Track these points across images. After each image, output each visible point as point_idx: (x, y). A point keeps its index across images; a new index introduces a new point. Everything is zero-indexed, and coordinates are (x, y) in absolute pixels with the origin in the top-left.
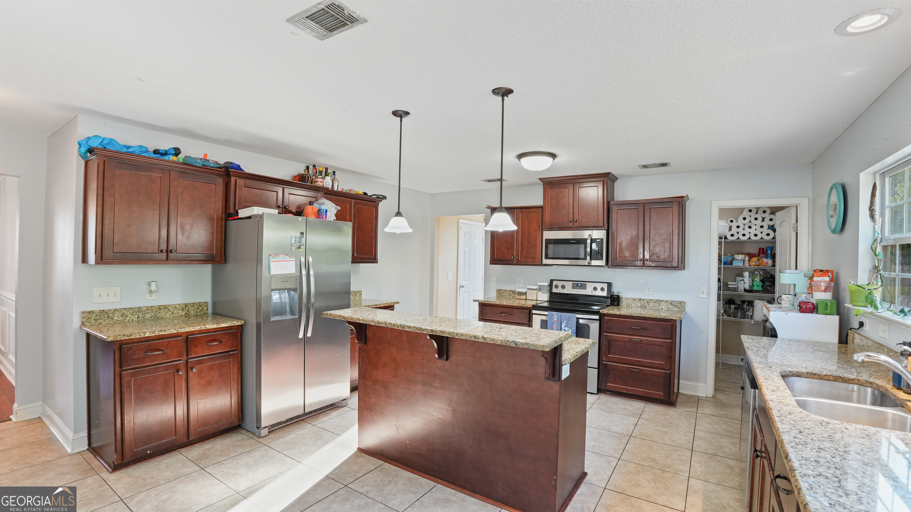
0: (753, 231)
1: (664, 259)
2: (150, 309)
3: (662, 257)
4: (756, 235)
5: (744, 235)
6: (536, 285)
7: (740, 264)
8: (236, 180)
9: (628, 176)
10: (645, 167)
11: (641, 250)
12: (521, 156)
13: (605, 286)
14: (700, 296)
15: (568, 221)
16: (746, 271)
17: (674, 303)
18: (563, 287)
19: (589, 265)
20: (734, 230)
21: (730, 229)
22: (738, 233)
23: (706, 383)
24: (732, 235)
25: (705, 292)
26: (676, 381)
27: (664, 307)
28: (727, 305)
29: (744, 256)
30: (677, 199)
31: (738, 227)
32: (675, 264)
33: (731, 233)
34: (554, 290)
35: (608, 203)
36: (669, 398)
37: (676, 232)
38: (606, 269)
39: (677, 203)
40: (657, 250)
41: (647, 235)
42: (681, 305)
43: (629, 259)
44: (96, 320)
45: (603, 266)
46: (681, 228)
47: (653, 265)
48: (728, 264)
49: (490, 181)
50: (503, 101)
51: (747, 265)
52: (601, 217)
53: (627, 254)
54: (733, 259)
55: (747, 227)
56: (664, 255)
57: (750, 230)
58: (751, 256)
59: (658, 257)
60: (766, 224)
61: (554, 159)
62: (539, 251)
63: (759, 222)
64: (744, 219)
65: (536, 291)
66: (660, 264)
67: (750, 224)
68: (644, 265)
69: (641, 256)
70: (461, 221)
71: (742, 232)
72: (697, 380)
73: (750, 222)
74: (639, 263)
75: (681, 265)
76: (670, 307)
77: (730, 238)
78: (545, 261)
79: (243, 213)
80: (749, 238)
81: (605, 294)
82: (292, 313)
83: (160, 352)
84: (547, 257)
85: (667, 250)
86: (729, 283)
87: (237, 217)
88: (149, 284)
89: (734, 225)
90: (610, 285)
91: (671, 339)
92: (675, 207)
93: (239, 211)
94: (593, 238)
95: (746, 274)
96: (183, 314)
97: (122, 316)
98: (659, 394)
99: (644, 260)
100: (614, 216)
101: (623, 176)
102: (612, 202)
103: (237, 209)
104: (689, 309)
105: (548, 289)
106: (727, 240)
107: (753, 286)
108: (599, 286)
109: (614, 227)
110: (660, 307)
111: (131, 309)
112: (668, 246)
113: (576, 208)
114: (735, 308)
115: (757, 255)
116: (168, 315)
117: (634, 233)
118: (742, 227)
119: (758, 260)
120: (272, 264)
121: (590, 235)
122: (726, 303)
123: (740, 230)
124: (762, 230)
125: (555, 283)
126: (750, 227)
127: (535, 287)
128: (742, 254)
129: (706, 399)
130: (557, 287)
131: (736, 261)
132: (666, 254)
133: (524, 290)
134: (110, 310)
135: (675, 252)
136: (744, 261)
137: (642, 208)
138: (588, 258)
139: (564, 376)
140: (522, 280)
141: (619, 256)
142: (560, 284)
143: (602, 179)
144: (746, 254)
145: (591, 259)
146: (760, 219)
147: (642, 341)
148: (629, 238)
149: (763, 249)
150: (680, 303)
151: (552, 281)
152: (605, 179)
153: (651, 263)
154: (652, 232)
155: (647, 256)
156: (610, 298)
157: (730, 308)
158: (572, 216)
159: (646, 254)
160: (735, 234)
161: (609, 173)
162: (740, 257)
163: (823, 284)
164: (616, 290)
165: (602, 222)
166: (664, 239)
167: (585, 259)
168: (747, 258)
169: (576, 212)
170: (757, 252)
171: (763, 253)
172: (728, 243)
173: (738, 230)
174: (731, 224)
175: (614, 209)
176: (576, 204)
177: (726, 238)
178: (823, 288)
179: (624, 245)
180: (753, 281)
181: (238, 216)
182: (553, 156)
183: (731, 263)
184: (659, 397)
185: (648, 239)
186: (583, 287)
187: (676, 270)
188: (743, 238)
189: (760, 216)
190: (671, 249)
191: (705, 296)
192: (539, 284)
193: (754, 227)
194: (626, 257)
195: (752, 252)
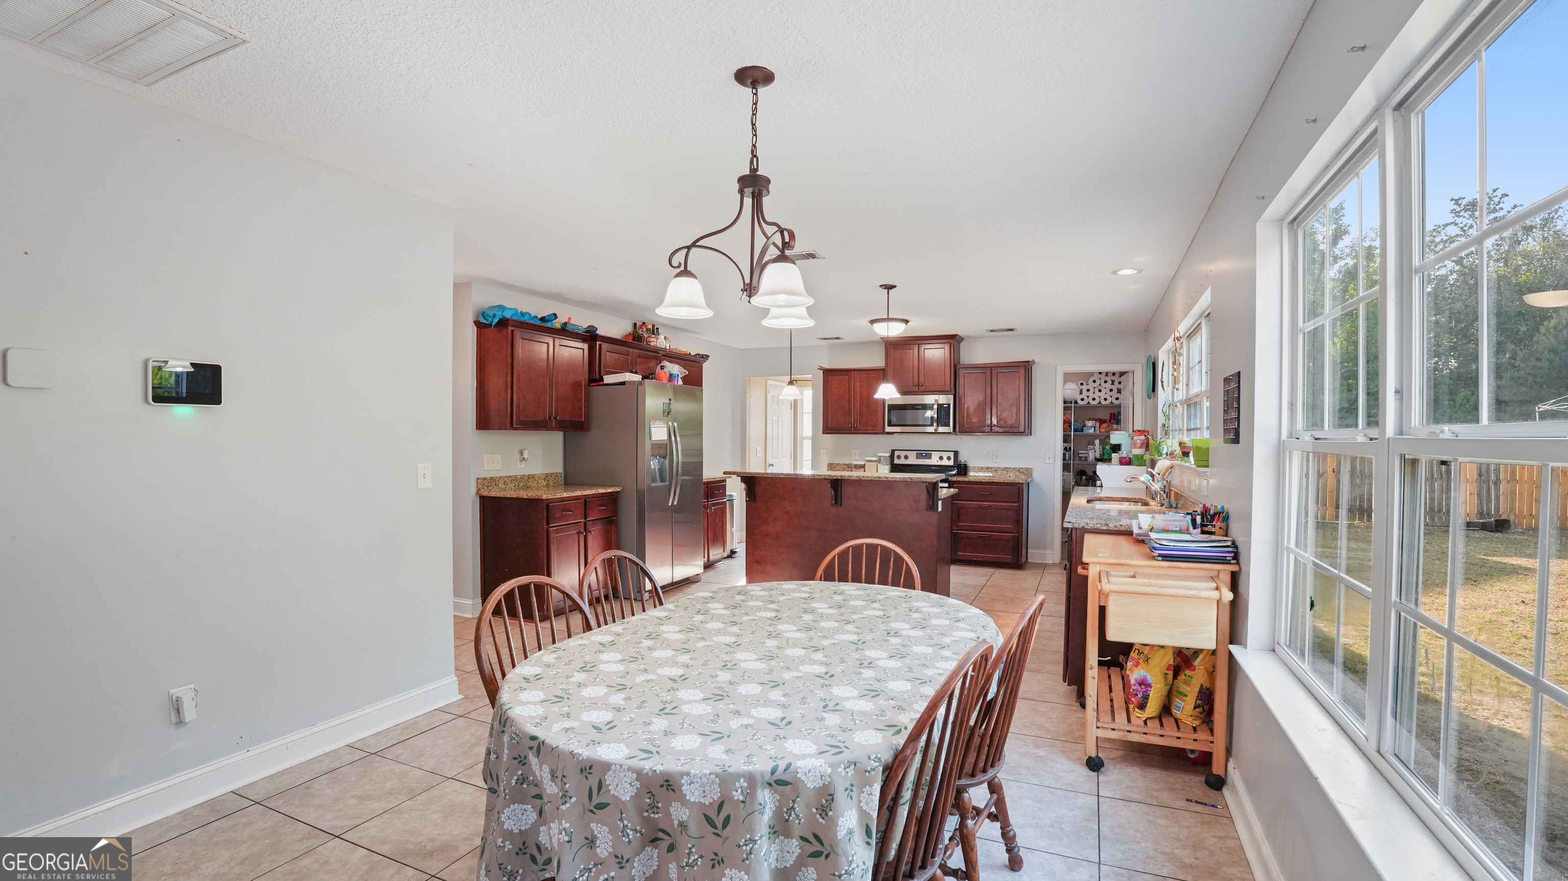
0: (1102, 394)
1: (1011, 424)
2: (523, 477)
3: (1009, 422)
4: (1105, 399)
5: (1094, 399)
6: (876, 456)
7: (1092, 431)
8: (600, 345)
9: (975, 338)
10: (992, 331)
11: (988, 416)
12: (873, 322)
13: (952, 455)
14: (1047, 462)
15: (913, 385)
16: (1097, 439)
17: (1021, 470)
18: (906, 457)
19: (936, 433)
20: (1085, 393)
21: (1081, 393)
22: (1088, 397)
23: (1053, 549)
24: (1082, 399)
25: (1051, 458)
26: (1024, 550)
27: (1011, 475)
28: (1078, 477)
29: (1094, 422)
30: (1023, 364)
31: (1088, 390)
32: (1022, 430)
33: (1082, 396)
34: (896, 461)
35: (955, 366)
36: (1018, 561)
37: (1022, 397)
38: (953, 437)
39: (1023, 368)
40: (1005, 415)
41: (994, 400)
42: (1028, 472)
43: (977, 425)
44: (488, 486)
45: (950, 433)
46: (1027, 393)
47: (1001, 431)
48: (1079, 431)
49: (825, 339)
50: (888, 293)
51: (1098, 432)
52: (949, 381)
53: (974, 420)
54: (1084, 426)
55: (1097, 390)
56: (1011, 421)
57: (1099, 394)
58: (1102, 422)
59: (1005, 422)
60: (1114, 388)
61: (907, 324)
62: (880, 417)
63: (1109, 385)
64: (1094, 381)
65: (876, 463)
66: (1007, 429)
67: (1100, 388)
68: (991, 431)
69: (989, 421)
70: (769, 382)
71: (1092, 396)
72: (1044, 548)
73: (1100, 385)
74: (988, 429)
75: (1027, 431)
76: (1017, 474)
77: (1080, 403)
78: (888, 429)
79: (608, 379)
80: (1100, 403)
81: (951, 463)
82: (663, 480)
83: (571, 513)
84: (890, 425)
85: (1014, 415)
86: (1080, 452)
87: (602, 383)
88: (521, 453)
89: (1085, 387)
90: (956, 453)
91: (1018, 502)
92: (1022, 372)
93: (604, 377)
94: (940, 403)
95: (1097, 442)
96: (545, 484)
97: (504, 483)
98: (1007, 558)
99: (991, 426)
100: (961, 380)
101: (969, 337)
102: (958, 366)
103: (602, 374)
104: (1036, 475)
105: (889, 460)
106: (1077, 405)
107: (1104, 454)
108: (945, 455)
109: (961, 391)
110: (1008, 475)
111: (510, 477)
112: (1015, 411)
113: (921, 371)
114: (1086, 479)
115: (1108, 421)
116: (534, 485)
117: (981, 398)
118: (1092, 390)
119: (1108, 426)
120: (653, 430)
121: (936, 400)
122: (1077, 475)
123: (1090, 394)
124: (1111, 393)
125: (897, 453)
126: (1100, 391)
127: (875, 459)
128: (1093, 419)
129: (1054, 565)
130: (899, 457)
131: (1086, 428)
132: (1013, 419)
133: (862, 463)
134: (496, 477)
135: (1022, 417)
136: (1095, 428)
137: (989, 372)
138: (935, 424)
139: (940, 509)
140: (857, 451)
141: (967, 422)
142: (902, 454)
143: (949, 341)
144: (1096, 420)
145: (938, 426)
146: (1110, 382)
147: (991, 506)
148: (976, 402)
149: (1114, 414)
150: (1027, 469)
151: (893, 451)
152: (951, 341)
153: (998, 428)
154: (999, 397)
155: (995, 422)
156: (956, 467)
157: (1081, 480)
158: (917, 380)
159: (993, 419)
160: (1086, 398)
161: (956, 335)
162: (1090, 423)
163: (1139, 442)
164: (962, 459)
165: (949, 386)
166: (1011, 404)
167: (932, 425)
168: (1098, 425)
169: (921, 375)
170: (1108, 418)
171: (1115, 419)
172: (1079, 408)
173: (1088, 394)
174: (1081, 387)
175: (961, 373)
176: (921, 366)
177: (1076, 402)
178: (1139, 445)
179: (971, 410)
180: (1104, 449)
181: (603, 381)
182: (906, 322)
183: (1082, 430)
184: (1008, 561)
185: (996, 404)
186: (929, 456)
187: (1022, 435)
188: (1093, 403)
189: (1109, 379)
190: (1018, 415)
191: (1051, 462)
192: (879, 454)
193: (1104, 391)
194: (973, 422)
195: (1103, 417)
